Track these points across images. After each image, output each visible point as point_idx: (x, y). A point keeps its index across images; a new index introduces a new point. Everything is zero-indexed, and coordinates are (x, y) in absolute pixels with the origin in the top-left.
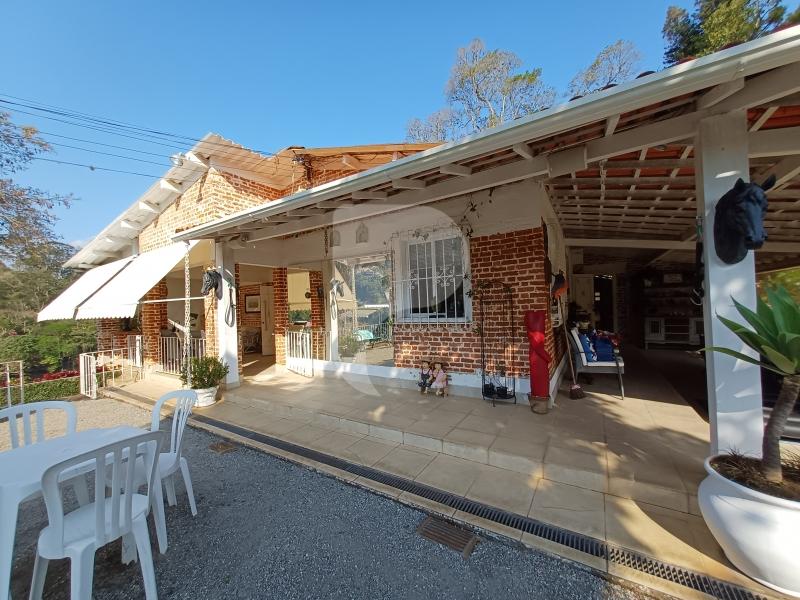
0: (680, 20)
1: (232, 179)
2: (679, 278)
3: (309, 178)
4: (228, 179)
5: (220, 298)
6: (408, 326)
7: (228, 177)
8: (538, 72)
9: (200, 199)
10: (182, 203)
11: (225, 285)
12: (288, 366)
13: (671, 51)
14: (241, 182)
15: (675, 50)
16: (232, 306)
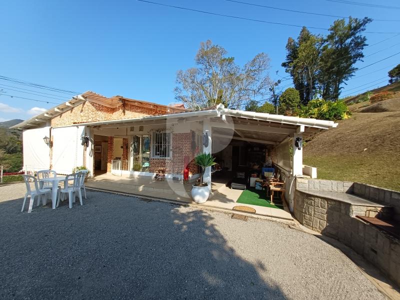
0: (292, 44)
1: (95, 105)
2: (258, 149)
3: (124, 106)
4: (93, 105)
5: (88, 146)
6: (153, 159)
7: (93, 104)
8: (233, 59)
9: (82, 111)
10: (74, 111)
11: (90, 143)
12: (112, 173)
13: (289, 56)
14: (98, 106)
15: (290, 55)
16: (92, 149)
